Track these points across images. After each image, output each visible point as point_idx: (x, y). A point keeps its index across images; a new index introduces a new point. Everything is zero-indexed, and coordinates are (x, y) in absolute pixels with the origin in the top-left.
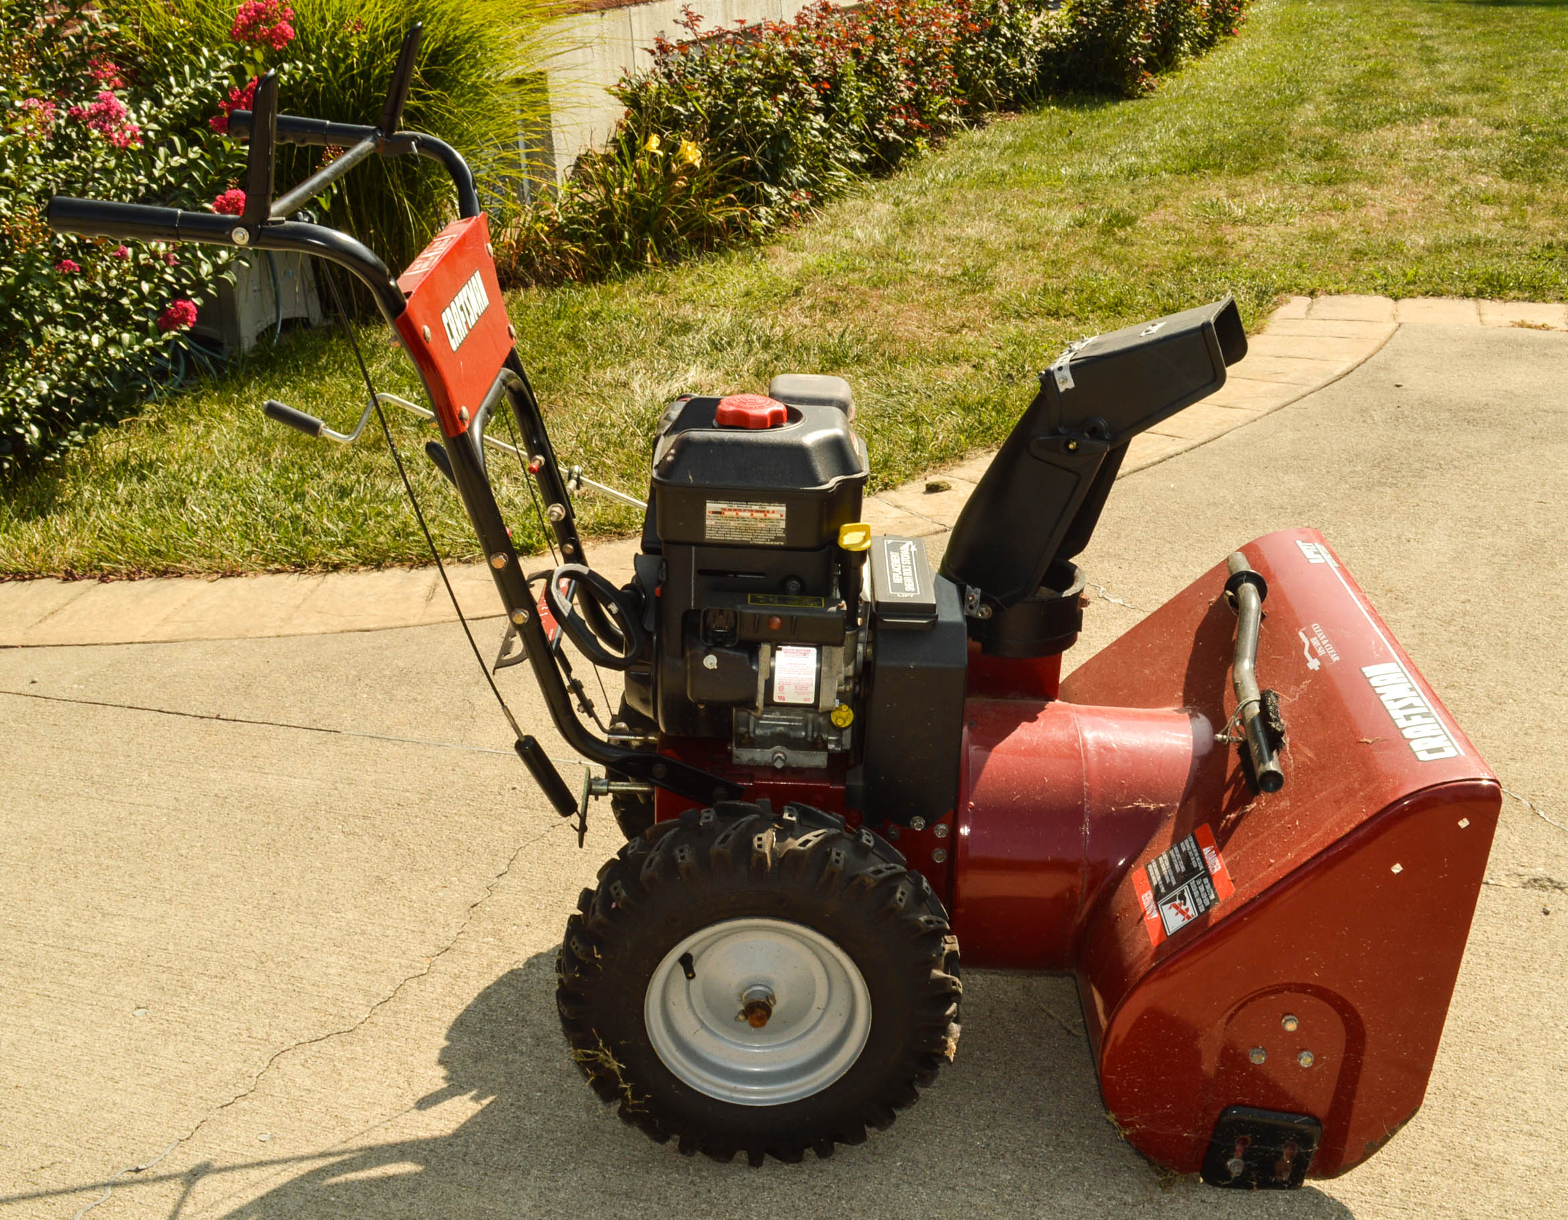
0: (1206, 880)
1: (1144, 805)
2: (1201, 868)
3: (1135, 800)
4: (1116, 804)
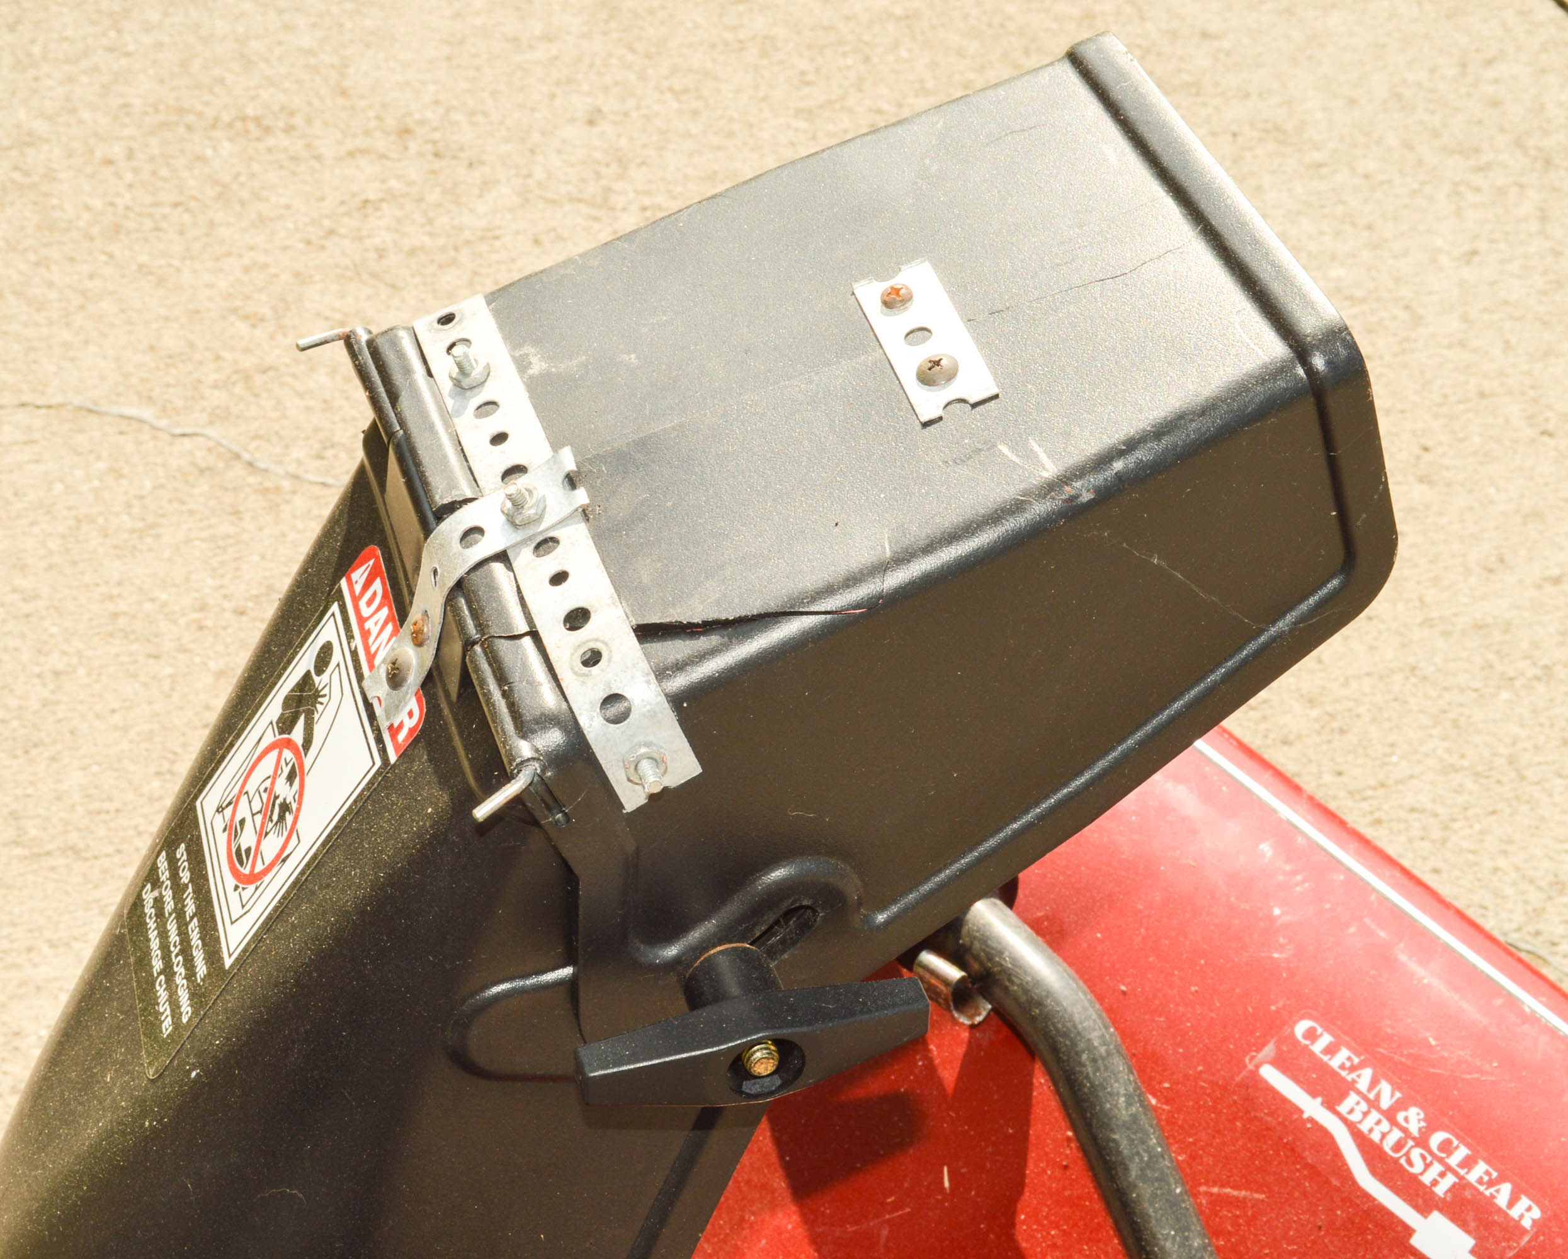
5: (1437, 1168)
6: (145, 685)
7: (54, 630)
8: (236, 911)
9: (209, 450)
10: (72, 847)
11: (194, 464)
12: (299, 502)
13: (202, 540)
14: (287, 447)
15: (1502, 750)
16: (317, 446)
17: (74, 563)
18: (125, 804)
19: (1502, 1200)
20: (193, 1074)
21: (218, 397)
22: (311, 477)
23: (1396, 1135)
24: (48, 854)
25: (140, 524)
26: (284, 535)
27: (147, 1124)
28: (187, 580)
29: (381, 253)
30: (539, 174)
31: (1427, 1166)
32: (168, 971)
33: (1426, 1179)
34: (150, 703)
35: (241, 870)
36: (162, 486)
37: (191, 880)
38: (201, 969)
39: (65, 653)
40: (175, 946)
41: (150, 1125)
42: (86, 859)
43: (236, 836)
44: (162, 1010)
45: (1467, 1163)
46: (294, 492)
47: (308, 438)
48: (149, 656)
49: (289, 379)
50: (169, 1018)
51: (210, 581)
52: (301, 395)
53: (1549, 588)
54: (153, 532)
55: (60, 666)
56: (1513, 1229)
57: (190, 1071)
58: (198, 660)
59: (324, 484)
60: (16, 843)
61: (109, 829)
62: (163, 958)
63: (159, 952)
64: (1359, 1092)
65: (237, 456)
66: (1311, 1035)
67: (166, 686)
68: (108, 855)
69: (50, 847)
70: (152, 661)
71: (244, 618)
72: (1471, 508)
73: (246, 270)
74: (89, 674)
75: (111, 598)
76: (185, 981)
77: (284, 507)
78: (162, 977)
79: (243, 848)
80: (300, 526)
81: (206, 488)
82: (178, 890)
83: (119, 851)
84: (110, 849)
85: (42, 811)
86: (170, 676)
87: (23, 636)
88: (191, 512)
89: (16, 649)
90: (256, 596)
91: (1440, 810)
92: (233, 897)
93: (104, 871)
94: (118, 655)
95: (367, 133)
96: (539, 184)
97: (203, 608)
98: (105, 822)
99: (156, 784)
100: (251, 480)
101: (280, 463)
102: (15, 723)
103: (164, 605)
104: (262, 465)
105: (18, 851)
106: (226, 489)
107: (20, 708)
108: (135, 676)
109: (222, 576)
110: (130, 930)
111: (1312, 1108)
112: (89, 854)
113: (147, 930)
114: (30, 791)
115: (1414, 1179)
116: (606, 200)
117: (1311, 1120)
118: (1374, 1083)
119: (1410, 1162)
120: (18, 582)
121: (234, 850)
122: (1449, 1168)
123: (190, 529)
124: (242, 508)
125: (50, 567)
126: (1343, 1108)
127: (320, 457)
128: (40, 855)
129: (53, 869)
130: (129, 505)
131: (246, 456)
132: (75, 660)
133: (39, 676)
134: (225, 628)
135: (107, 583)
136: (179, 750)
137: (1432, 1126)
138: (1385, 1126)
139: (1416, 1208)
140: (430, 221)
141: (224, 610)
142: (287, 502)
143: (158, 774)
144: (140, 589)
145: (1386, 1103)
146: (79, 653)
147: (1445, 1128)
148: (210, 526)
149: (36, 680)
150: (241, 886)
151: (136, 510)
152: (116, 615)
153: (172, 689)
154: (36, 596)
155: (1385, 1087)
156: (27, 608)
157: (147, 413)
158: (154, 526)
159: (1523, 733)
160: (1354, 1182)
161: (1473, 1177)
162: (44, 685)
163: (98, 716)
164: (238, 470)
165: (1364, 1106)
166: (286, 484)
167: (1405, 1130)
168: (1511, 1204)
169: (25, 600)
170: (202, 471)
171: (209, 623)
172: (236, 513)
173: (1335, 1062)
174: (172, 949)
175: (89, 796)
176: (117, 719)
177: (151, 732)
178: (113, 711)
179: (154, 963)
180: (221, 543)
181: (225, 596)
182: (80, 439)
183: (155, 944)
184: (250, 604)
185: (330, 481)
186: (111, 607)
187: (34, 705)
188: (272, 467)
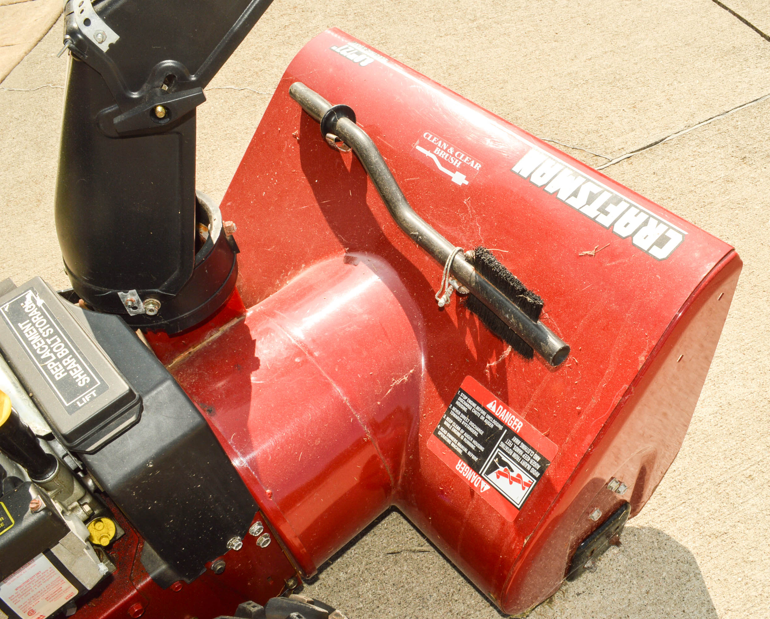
0: (515, 440)
1: (398, 382)
2: (500, 427)
3: (390, 382)
4: (377, 397)
5: (457, 161)
9: (248, 92)
11: (244, 96)
15: (574, 102)
17: (216, 125)
19: (472, 165)
21: (250, 79)
23: (447, 155)
25: (232, 112)
29: (289, 37)
30: (328, 11)
31: (455, 161)
33: (454, 164)
36: (237, 103)
39: (215, 145)
45: (464, 158)
49: (267, 72)
52: (270, 75)
53: (588, 61)
54: (235, 114)
56: (474, 170)
64: (439, 147)
65: (255, 92)
66: (427, 136)
67: (239, 148)
72: (568, 46)
73: (256, 48)
81: (247, 101)
88: (244, 107)
91: (557, 119)
95: (286, 10)
96: (328, 13)
111: (428, 153)
115: (452, 165)
116: (345, 13)
117: (428, 157)
118: (442, 144)
119: (451, 161)
120: (203, 131)
122: (460, 160)
123: (244, 111)
124: (256, 104)
126: (435, 152)
130: (229, 109)
131: (257, 92)
135: (224, 127)
137: (455, 151)
138: (445, 153)
139: (452, 172)
140: (301, 27)
144: (232, 127)
145: (445, 148)
146: (218, 145)
147: (459, 151)
151: (231, 109)
155: (445, 144)
156: (205, 137)
157: (233, 87)
158: (235, 112)
159: (580, 97)
160: (438, 169)
161: (465, 161)
164: (255, 95)
165: (440, 150)
167: (449, 154)
168: (474, 166)
170: (246, 97)
173: (433, 141)
176: (227, 158)
182: (217, 96)
186: (225, 133)
187: (208, 158)
188: (263, 93)
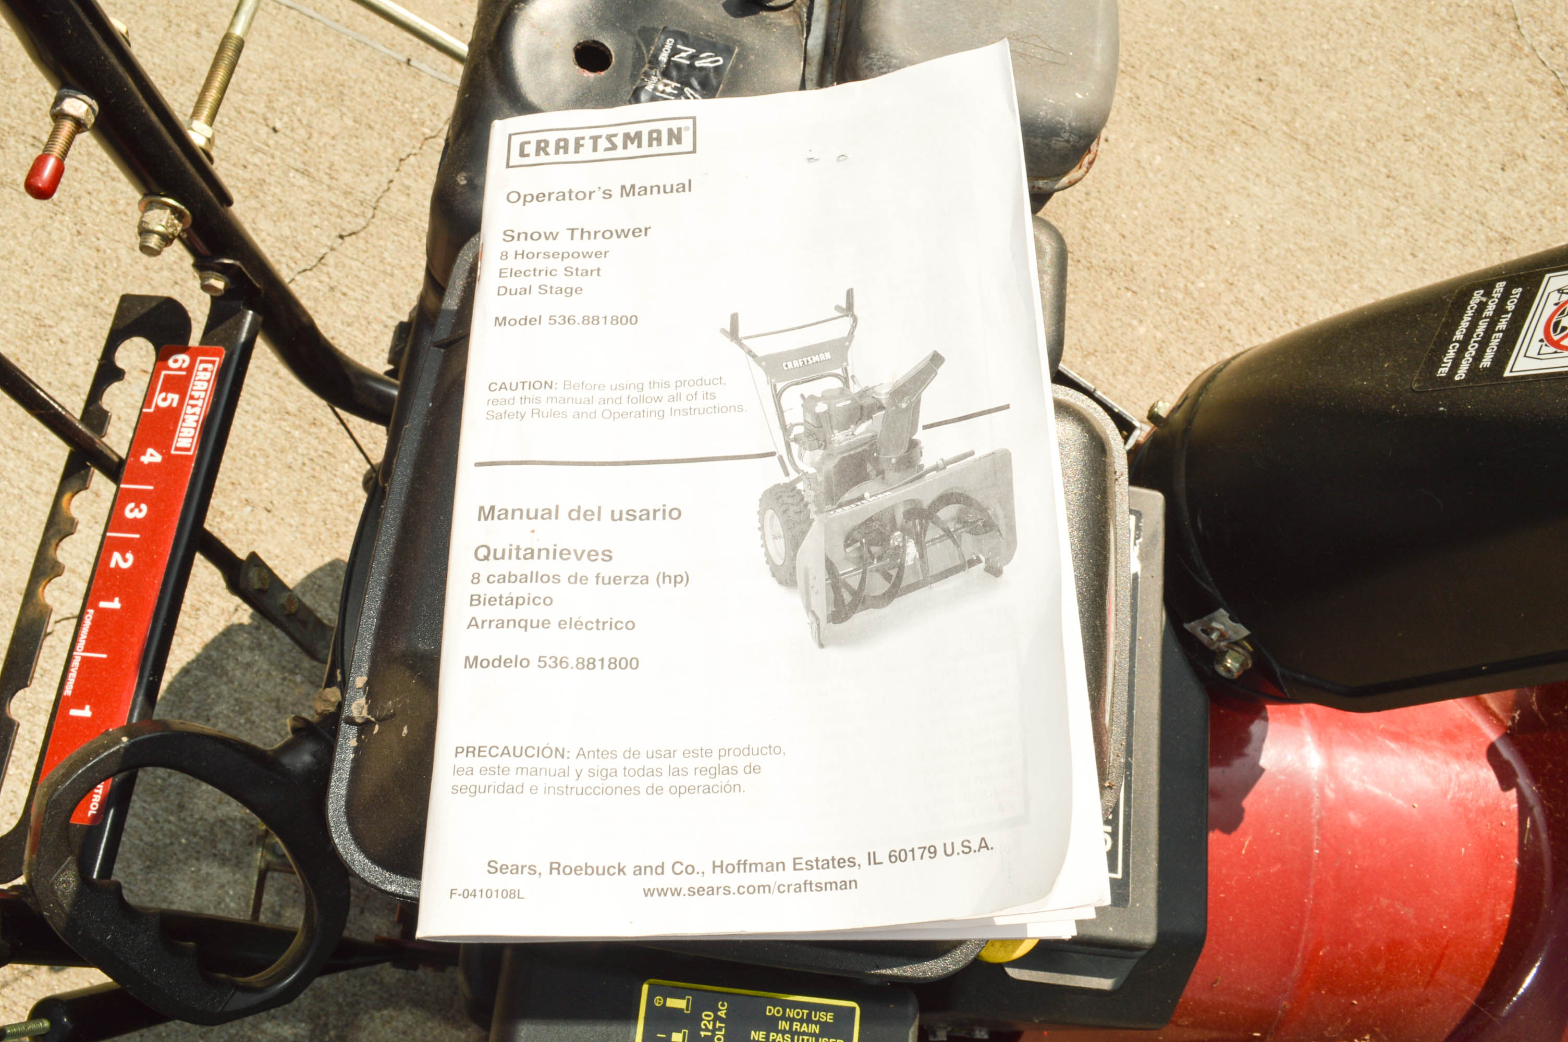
6: (1393, 95)
7: (1374, 39)
8: (1533, 352)
9: (1506, 6)
10: (1308, 146)
11: (1494, 7)
12: (1526, 63)
13: (1470, 48)
14: (1541, 32)
16: (1555, 42)
17: (1406, 15)
18: (1344, 143)
20: (1442, 409)
22: (1540, 54)
24: (1296, 139)
25: (1448, 18)
26: (1507, 73)
27: (1393, 407)
28: (1448, 61)
32: (1464, 345)
34: (1389, 105)
35: (1552, 335)
36: (1472, 7)
37: (1513, 312)
38: (1486, 362)
39: (1371, 54)
40: (1478, 336)
41: (1395, 409)
42: (1310, 155)
43: (1561, 314)
44: (1445, 360)
46: (1527, 56)
47: (1554, 35)
48: (1405, 83)
50: (1447, 369)
51: (1457, 69)
54: (1451, 26)
55: (1364, 58)
57: (1441, 406)
58: (1424, 102)
59: (1543, 63)
60: (1287, 124)
61: (1329, 149)
62: (1465, 335)
63: (1464, 331)
65: (1516, 19)
67: (1402, 103)
68: (1320, 160)
69: (1299, 137)
70: (1404, 87)
71: (1459, 99)
74: (1374, 71)
75: (1410, 44)
76: (1471, 359)
77: (1517, 60)
78: (1457, 345)
79: (1562, 324)
80: (1517, 74)
81: (1490, 23)
82: (1501, 309)
83: (1325, 162)
84: (1322, 158)
85: (1308, 118)
86: (1407, 100)
87: (1360, 32)
88: (1475, 30)
89: (1352, 35)
90: (1472, 93)
92: (1536, 345)
93: (1312, 166)
94: (1392, 72)
97: (1445, 79)
98: (1329, 144)
99: (1363, 144)
100: (1513, 35)
101: (1532, 37)
102: (1327, 69)
103: (1430, 64)
104: (1523, 32)
105: (1285, 128)
106: (1498, 31)
107: (1334, 64)
108: (1392, 88)
109: (1465, 71)
110: (1453, 304)
112: (1312, 153)
113: (1465, 313)
114: (1310, 105)
121: (1554, 320)
123: (1468, 38)
124: (1498, 46)
125: (1395, 8)
127: (1552, 49)
128: (1292, 137)
129: (1293, 148)
130: (1450, 5)
131: (1520, 22)
132: (1372, 61)
133: (1353, 56)
134: (1447, 97)
135: (1413, 35)
136: (1385, 137)
141: (1453, 87)
142: (1521, 58)
143: (1368, 141)
144: (1425, 49)
146: (1377, 58)
148: (1478, 43)
149: (1349, 57)
150: (1546, 342)
151: (1452, 10)
152: (1405, 53)
153: (1403, 107)
154: (1379, 18)
156: (1371, 20)
158: (1453, 23)
162: (1351, 61)
163: (1363, 94)
164: (1511, 26)
166: (1527, 49)
169: (1372, 15)
170: (1494, 14)
171: (1442, 88)
172: (1494, 46)
174: (1475, 336)
175: (1332, 127)
176: (1370, 101)
177: (1380, 119)
178: (1371, 97)
179: (1457, 333)
180: (1477, 55)
181: (1459, 82)
183: (1465, 324)
184: (1466, 94)
185: (1547, 63)
186: (1406, 48)
187: (1340, 68)
188: (1527, 36)
